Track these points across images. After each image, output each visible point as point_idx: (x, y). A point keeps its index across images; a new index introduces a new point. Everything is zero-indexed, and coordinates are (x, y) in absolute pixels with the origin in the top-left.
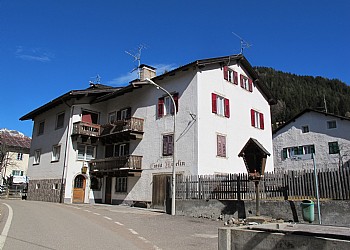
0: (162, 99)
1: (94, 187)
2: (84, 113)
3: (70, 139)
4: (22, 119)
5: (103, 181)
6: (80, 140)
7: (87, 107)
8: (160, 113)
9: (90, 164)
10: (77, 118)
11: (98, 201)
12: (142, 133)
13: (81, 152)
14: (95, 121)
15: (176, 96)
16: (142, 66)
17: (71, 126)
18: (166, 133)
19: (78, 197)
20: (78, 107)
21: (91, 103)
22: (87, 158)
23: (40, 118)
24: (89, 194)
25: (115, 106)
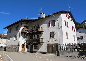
0: (49, 22)
1: (27, 48)
2: (25, 26)
3: (21, 34)
4: (4, 28)
5: (30, 46)
6: (23, 34)
7: (25, 24)
8: (49, 26)
9: (26, 41)
10: (22, 27)
11: (28, 52)
12: (43, 32)
13: (24, 37)
14: (27, 28)
15: (54, 21)
16: (42, 13)
17: (21, 30)
18: (51, 32)
19: (23, 51)
20: (23, 24)
21: (26, 23)
22: (25, 39)
23: (10, 28)
24: (26, 50)
25: (33, 25)
